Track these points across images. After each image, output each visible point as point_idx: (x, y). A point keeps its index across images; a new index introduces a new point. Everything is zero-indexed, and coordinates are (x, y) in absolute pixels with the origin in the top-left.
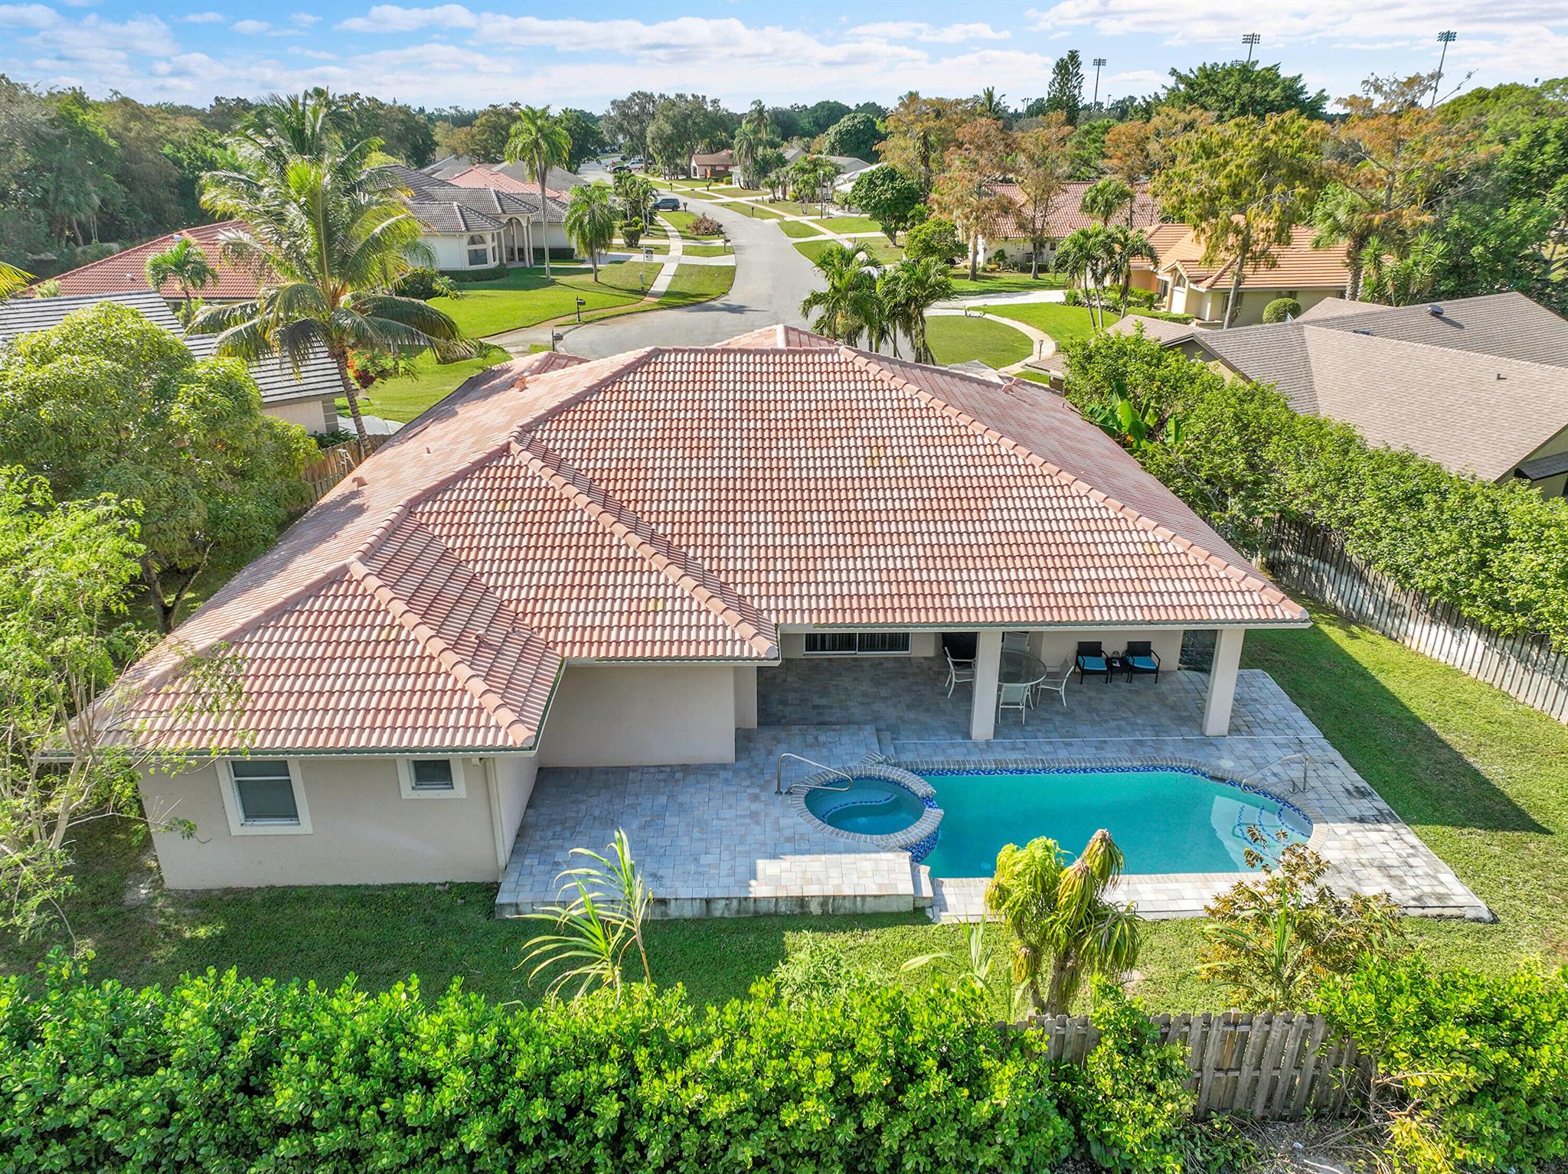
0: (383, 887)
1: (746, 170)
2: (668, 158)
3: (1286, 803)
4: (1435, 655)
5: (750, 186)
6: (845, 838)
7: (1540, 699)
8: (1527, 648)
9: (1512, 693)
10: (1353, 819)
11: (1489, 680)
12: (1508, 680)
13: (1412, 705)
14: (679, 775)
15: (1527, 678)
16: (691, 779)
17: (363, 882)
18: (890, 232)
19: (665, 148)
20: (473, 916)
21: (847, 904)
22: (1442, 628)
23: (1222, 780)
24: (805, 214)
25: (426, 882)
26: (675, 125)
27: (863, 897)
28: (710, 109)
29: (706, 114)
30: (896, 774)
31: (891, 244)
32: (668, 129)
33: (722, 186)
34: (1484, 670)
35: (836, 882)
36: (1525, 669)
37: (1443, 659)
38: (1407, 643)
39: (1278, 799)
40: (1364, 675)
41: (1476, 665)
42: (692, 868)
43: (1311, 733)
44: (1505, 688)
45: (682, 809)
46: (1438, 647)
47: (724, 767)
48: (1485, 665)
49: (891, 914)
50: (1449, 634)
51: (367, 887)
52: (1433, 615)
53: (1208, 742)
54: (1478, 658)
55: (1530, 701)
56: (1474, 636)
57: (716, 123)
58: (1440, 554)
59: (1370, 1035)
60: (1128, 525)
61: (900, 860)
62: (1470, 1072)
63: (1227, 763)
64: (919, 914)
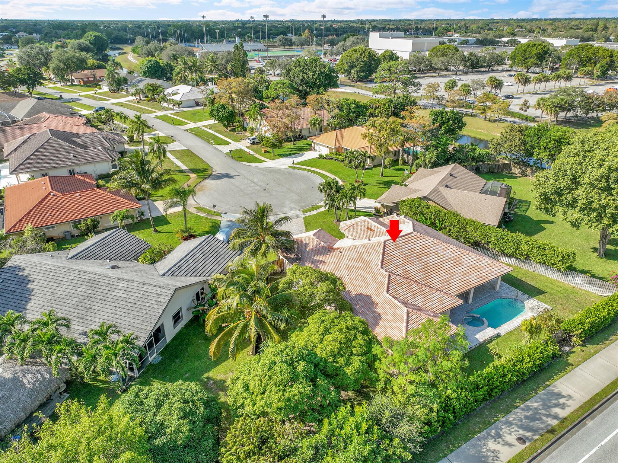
1: (111, 85)
3: (517, 299)
4: (506, 262)
5: (114, 91)
8: (523, 260)
10: (527, 299)
11: (517, 265)
13: (513, 275)
18: (226, 126)
23: (505, 298)
24: (164, 110)
31: (226, 130)
48: (516, 263)
49: (495, 337)
53: (497, 292)
55: (524, 268)
56: (513, 259)
59: (569, 330)
60: (482, 259)
61: (490, 329)
62: (582, 330)
63: (504, 295)
64: (498, 336)
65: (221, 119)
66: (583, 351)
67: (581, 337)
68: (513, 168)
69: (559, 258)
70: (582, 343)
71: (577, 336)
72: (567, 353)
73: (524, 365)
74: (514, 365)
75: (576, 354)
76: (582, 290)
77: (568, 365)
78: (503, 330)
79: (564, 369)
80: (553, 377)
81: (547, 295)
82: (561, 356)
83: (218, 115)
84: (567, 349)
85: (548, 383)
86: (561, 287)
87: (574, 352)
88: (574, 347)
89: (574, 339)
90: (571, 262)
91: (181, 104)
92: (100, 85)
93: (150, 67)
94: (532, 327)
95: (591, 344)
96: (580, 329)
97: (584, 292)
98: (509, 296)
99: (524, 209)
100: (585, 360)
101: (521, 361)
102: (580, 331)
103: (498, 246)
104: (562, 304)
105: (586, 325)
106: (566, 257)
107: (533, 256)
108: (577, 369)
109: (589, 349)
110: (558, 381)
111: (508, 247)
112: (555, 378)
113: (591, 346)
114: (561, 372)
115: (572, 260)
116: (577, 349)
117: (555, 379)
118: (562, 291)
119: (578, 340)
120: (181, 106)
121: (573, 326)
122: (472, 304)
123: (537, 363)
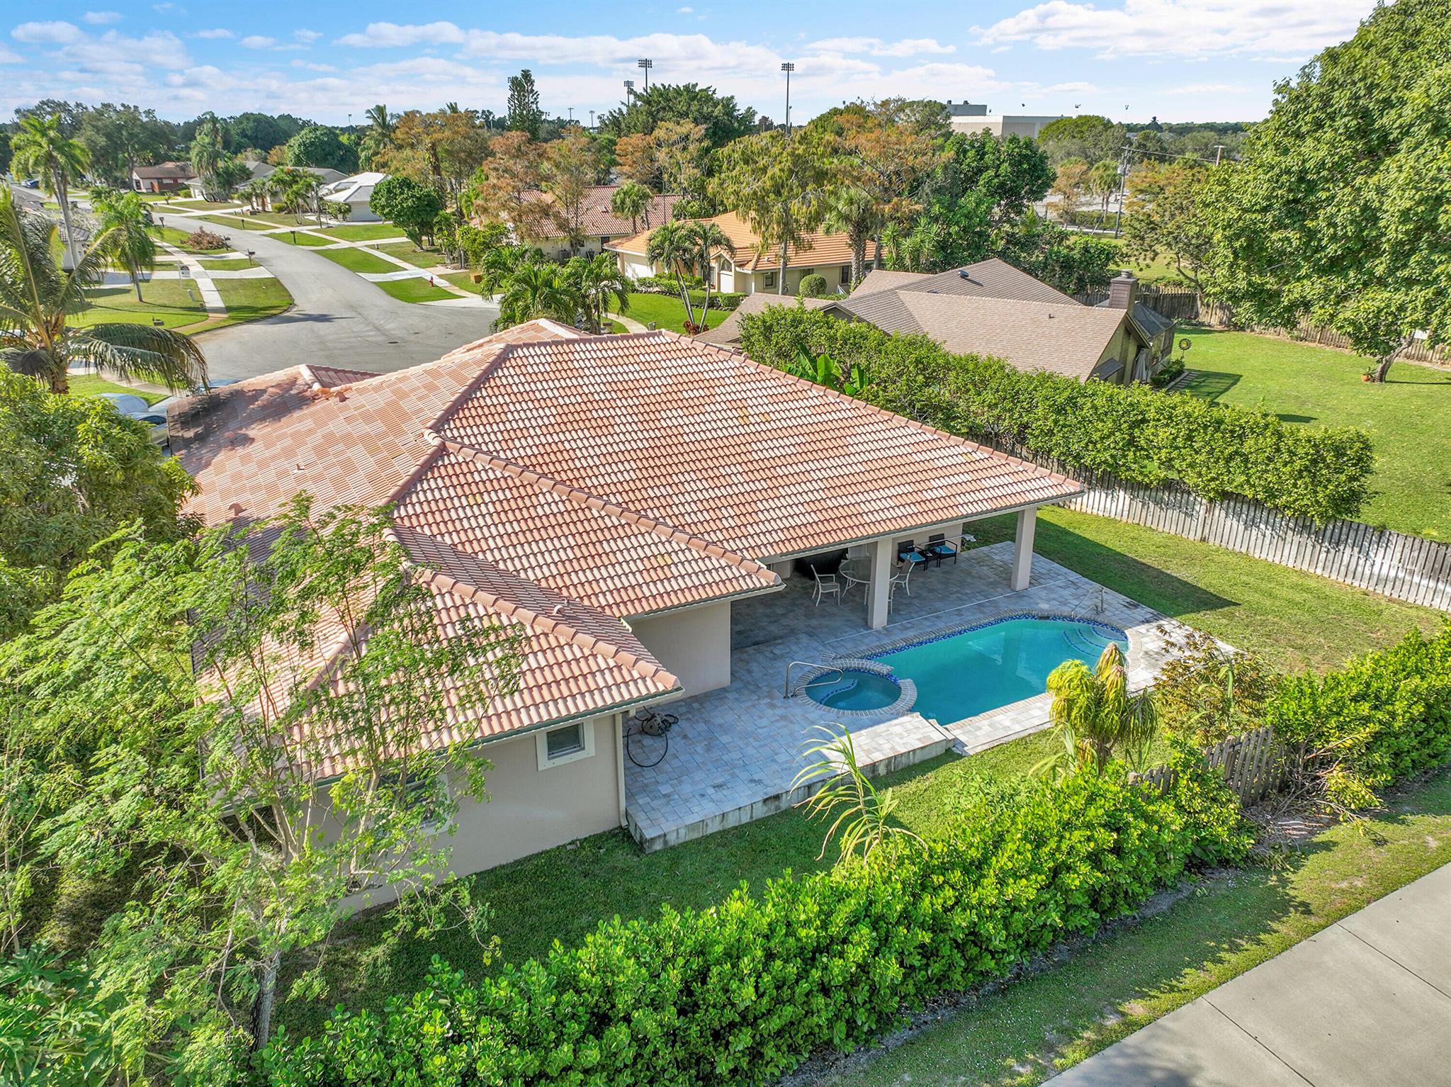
0: (518, 862)
1: (208, 182)
2: (105, 171)
3: (1095, 622)
4: (1095, 512)
5: (213, 199)
6: (864, 716)
7: (1174, 527)
8: (1160, 494)
9: (1154, 527)
10: (1143, 622)
11: (1136, 521)
12: (1150, 518)
13: (1109, 545)
14: (696, 705)
15: (1163, 514)
16: (707, 704)
17: (497, 864)
18: (415, 238)
19: (98, 161)
20: (622, 858)
21: (904, 760)
22: (1098, 494)
23: (1047, 618)
24: (301, 224)
25: (554, 846)
26: (108, 136)
27: (914, 751)
28: (145, 120)
29: (143, 125)
30: (855, 663)
31: (418, 249)
32: (102, 141)
33: (181, 199)
34: (1131, 515)
35: (888, 746)
36: (1161, 508)
37: (1101, 514)
38: (1072, 507)
39: (1089, 621)
40: (1066, 533)
41: (1125, 513)
42: (775, 767)
43: (1074, 576)
44: (1148, 524)
45: (725, 729)
46: (1096, 506)
47: (724, 690)
48: (1132, 511)
49: (933, 759)
50: (1104, 495)
51: (502, 867)
52: (1090, 483)
53: (1021, 595)
54: (1126, 508)
55: (1166, 530)
56: (1122, 493)
57: (156, 134)
58: (1102, 438)
59: (1307, 726)
60: (945, 443)
61: (916, 719)
62: (1373, 728)
63: (1044, 606)
64: (950, 753)
65: (399, 215)
66: (1379, 842)
67: (1371, 770)
68: (1202, 310)
69: (1298, 464)
70: (1377, 801)
71: (1349, 767)
72: (1292, 848)
73: (988, 891)
74: (923, 884)
75: (1337, 855)
76: (1402, 603)
77: (1282, 906)
78: (986, 729)
79: (1255, 930)
80: (1177, 973)
81: (1239, 612)
82: (1251, 861)
83: (388, 205)
84: (1295, 827)
85: (1136, 1008)
86: (1308, 590)
87: (1327, 846)
88: (1334, 820)
89: (1334, 778)
90: (1352, 479)
91: (349, 210)
92: (187, 187)
93: (312, 144)
94: (1099, 702)
95: (1426, 811)
96: (1366, 720)
97: (1413, 612)
98: (1066, 610)
99: (1211, 390)
100: (1388, 885)
101: (975, 869)
102: (1363, 734)
103: (1058, 438)
104: (1300, 648)
105: (1399, 707)
106: (1330, 458)
107: (1192, 465)
108: (1333, 933)
109: (1418, 835)
110: (1203, 1002)
111: (1096, 436)
112: (1191, 977)
113: (1429, 819)
114: (1235, 948)
115: (1352, 471)
116: (1350, 832)
117: (1187, 982)
118: (1314, 603)
119: (1355, 786)
120: (348, 216)
121: (1324, 703)
122: (887, 631)
123: (1072, 881)
